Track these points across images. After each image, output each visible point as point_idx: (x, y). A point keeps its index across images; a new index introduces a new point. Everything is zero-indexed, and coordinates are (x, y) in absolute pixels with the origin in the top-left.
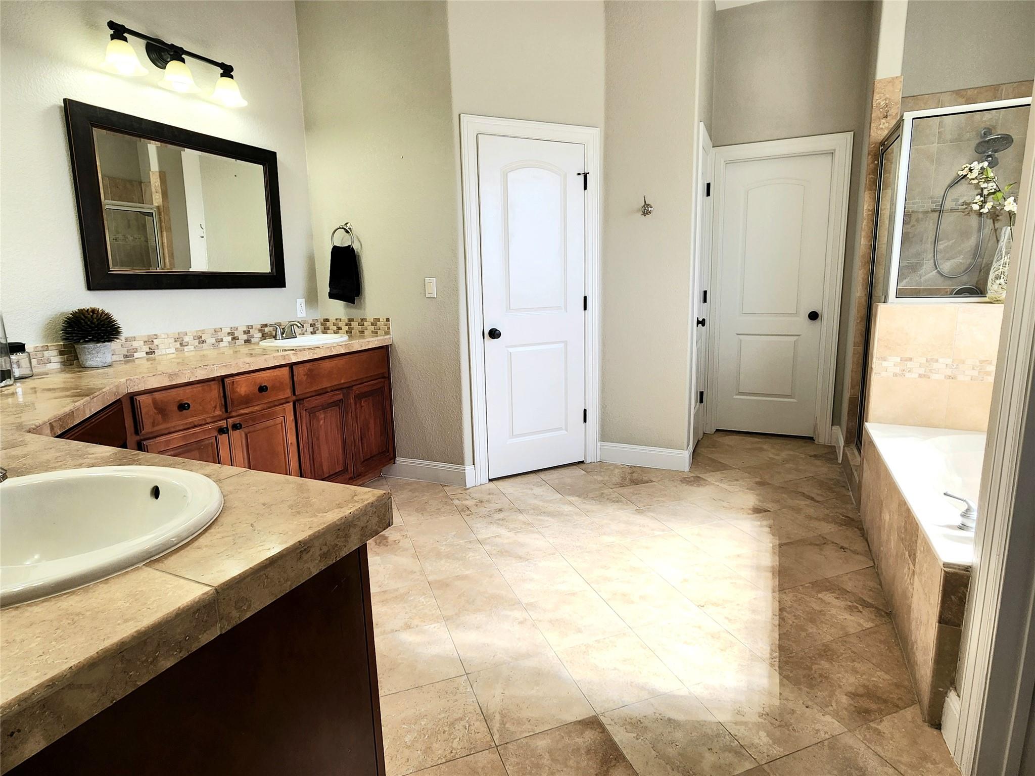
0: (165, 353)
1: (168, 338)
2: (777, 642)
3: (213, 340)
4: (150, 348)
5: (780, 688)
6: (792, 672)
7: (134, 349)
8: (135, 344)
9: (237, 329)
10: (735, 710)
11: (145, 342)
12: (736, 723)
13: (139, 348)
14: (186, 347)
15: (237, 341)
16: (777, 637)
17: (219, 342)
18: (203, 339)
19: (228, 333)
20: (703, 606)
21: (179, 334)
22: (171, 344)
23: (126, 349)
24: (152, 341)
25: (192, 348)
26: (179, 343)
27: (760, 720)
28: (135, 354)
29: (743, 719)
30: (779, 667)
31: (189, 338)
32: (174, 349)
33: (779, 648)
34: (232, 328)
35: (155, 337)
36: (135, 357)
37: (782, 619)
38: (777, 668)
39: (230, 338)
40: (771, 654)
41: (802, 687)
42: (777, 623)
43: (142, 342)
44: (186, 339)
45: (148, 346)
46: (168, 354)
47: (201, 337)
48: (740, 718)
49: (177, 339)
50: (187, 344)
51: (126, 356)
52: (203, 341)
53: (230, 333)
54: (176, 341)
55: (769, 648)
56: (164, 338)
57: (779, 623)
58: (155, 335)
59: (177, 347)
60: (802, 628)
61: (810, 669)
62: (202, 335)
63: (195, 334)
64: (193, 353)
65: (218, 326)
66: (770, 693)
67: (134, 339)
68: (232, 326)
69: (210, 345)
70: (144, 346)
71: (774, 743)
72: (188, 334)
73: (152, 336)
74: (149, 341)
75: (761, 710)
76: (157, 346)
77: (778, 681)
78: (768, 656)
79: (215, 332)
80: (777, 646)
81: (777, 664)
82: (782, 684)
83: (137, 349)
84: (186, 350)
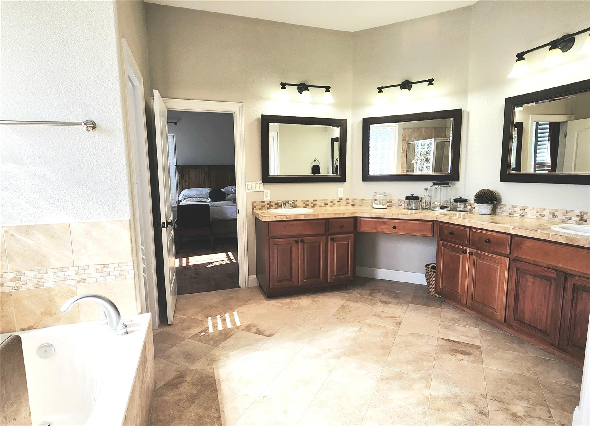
0: (530, 217)
1: (533, 209)
2: (218, 393)
3: (564, 217)
4: (522, 213)
5: (214, 372)
6: (210, 380)
7: (514, 211)
8: (516, 209)
9: (586, 214)
10: (229, 357)
11: (520, 209)
12: (227, 353)
13: (517, 212)
14: (542, 217)
15: (584, 222)
16: (219, 396)
17: (568, 219)
18: (556, 215)
19: (578, 215)
20: (264, 397)
21: (540, 209)
22: (534, 213)
23: (511, 211)
24: (524, 210)
25: (547, 219)
26: (539, 214)
27: (219, 358)
28: (515, 214)
29: (225, 356)
30: (215, 380)
31: (546, 213)
32: (536, 217)
33: (217, 391)
34: (581, 212)
35: (526, 208)
36: (514, 216)
37: (218, 410)
38: (216, 379)
39: (578, 219)
40: (220, 385)
41: (205, 376)
42: (220, 406)
43: (519, 209)
44: (544, 213)
45: (522, 212)
46: (531, 218)
47: (554, 213)
48: (226, 355)
49: (538, 212)
50: (543, 215)
51: (510, 214)
52: (556, 217)
53: (579, 215)
54: (537, 212)
55: (222, 388)
56: (531, 209)
57: (219, 406)
58: (526, 207)
59: (537, 216)
60: (206, 409)
61: (202, 386)
62: (556, 212)
63: (550, 211)
64: (534, 220)
65: (569, 209)
66: (217, 368)
67: (516, 207)
68: (581, 211)
69: (561, 220)
70: (520, 211)
71: (213, 354)
72: (546, 210)
73: (524, 207)
74: (523, 209)
75: (220, 361)
76: (527, 213)
77: (215, 374)
78: (221, 384)
79: (566, 212)
80: (218, 391)
81: (217, 381)
82: (213, 373)
83: (516, 212)
84: (542, 219)
